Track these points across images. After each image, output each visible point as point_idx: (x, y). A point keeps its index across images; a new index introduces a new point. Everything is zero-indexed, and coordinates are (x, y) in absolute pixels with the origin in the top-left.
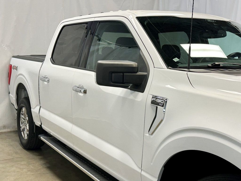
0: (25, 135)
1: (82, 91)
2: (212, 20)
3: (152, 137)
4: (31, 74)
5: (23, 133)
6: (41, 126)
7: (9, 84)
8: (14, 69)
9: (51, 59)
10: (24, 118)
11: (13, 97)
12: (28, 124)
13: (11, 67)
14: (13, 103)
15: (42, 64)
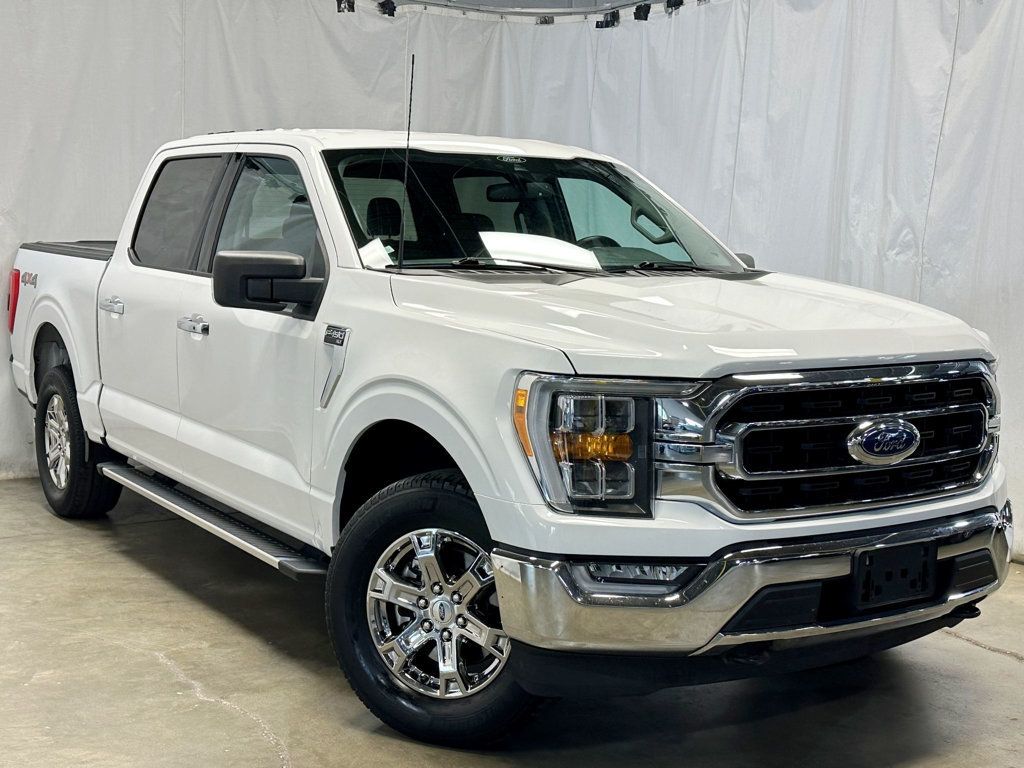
0: (61, 476)
1: (199, 327)
2: (516, 158)
3: (326, 410)
4: (76, 293)
5: (55, 471)
6: (104, 439)
7: (12, 330)
8: (26, 283)
9: (131, 251)
10: (58, 426)
11: (24, 367)
12: (69, 444)
13: (16, 278)
14: (24, 390)
15: (107, 265)
